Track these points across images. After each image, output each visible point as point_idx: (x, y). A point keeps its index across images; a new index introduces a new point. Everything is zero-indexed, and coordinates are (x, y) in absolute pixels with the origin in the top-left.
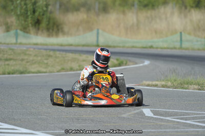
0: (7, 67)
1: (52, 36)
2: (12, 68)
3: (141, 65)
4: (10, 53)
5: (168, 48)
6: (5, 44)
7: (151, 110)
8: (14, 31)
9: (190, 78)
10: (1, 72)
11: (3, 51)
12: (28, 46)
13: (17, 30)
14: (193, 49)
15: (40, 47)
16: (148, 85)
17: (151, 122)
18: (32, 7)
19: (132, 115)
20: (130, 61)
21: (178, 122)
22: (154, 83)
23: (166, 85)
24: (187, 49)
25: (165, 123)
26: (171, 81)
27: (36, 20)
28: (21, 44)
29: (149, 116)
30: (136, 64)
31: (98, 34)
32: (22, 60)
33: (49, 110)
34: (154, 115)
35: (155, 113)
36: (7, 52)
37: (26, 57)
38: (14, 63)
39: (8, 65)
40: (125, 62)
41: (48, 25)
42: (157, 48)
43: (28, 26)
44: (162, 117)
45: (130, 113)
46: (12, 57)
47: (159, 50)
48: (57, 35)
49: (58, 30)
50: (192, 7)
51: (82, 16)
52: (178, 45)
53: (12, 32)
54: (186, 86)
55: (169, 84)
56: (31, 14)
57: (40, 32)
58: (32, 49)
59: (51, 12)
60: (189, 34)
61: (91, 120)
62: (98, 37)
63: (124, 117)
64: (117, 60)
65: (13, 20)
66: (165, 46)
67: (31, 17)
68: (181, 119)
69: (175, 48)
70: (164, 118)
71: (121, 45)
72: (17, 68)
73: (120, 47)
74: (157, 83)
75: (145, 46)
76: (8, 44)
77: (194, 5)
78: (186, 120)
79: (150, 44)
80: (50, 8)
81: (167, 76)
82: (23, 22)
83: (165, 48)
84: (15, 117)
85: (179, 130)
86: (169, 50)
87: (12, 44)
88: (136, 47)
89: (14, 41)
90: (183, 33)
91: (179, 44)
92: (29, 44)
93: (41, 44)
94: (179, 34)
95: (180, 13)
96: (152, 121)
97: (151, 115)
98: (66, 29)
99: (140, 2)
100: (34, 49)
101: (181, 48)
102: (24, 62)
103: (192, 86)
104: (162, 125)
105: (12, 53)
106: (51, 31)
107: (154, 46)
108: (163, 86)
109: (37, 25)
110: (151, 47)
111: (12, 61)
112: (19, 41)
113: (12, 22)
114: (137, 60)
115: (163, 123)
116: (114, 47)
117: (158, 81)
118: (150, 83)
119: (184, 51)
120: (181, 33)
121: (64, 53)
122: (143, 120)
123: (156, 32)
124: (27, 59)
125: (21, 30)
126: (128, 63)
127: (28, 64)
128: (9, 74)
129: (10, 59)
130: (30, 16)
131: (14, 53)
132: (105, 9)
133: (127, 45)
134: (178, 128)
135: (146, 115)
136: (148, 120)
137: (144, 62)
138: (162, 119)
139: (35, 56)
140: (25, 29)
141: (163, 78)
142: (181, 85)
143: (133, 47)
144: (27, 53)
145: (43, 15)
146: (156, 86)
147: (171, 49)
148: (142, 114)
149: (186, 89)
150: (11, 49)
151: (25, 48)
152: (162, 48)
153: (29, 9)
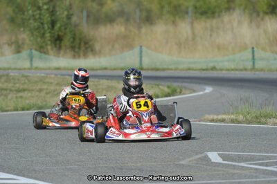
0: (20, 100)
1: (79, 57)
2: (27, 101)
3: (201, 93)
4: (23, 82)
5: (236, 70)
6: (15, 69)
7: (219, 154)
8: (28, 52)
9: (268, 110)
10: (12, 108)
11: (13, 79)
12: (48, 71)
13: (31, 49)
14: (270, 70)
15: (64, 72)
16: (212, 121)
17: (219, 171)
18: (49, 19)
19: (194, 162)
20: (186, 88)
21: (256, 169)
22: (220, 117)
23: (236, 120)
24: (262, 70)
25: (238, 171)
26: (242, 114)
27: (56, 37)
28: (36, 68)
29: (216, 161)
30: (194, 91)
31: (141, 52)
32: (40, 90)
33: (81, 157)
34: (223, 160)
35: (224, 157)
36: (18, 80)
37: (45, 87)
38: (29, 94)
39: (21, 97)
40: (178, 90)
41: (73, 42)
42: (221, 70)
43: (47, 45)
44: (234, 163)
45: (191, 159)
46: (26, 86)
47: (224, 72)
48: (85, 56)
49: (87, 48)
50: (266, 13)
51: (118, 29)
52: (249, 65)
53: (25, 53)
54: (264, 120)
55: (241, 117)
56: (49, 28)
57: (62, 52)
58: (53, 76)
59: (76, 26)
60: (264, 49)
61: (139, 169)
62: (141, 57)
63: (183, 165)
64: (168, 87)
65: (24, 36)
66: (233, 67)
67: (50, 32)
68: (260, 164)
69: (246, 70)
70: (237, 164)
71: (173, 67)
72: (33, 101)
73: (171, 69)
74: (224, 117)
75: (204, 67)
76: (20, 69)
77: (268, 11)
78: (267, 166)
79: (211, 65)
80: (74, 19)
81: (237, 107)
82: (39, 39)
83: (232, 70)
84: (37, 168)
85: (258, 180)
86: (237, 72)
87: (25, 69)
88: (193, 70)
89: (27, 65)
90: (255, 49)
91: (251, 63)
92: (49, 69)
93: (65, 69)
94: (250, 50)
95: (251, 21)
96: (220, 169)
97: (219, 160)
98: (97, 47)
99: (196, 8)
100: (56, 75)
101: (253, 68)
102: (43, 94)
103: (272, 120)
104: (234, 174)
105: (27, 81)
106: (77, 50)
107: (218, 67)
108: (232, 121)
109: (58, 42)
110: (214, 69)
111: (26, 92)
112: (35, 65)
113: (24, 39)
114: (196, 86)
115: (236, 171)
116: (164, 70)
117: (225, 114)
118: (215, 117)
119: (257, 73)
120: (253, 48)
121: (97, 80)
122: (209, 168)
123: (219, 48)
124: (47, 89)
125: (36, 50)
126: (183, 91)
127: (48, 96)
128: (23, 110)
129: (24, 90)
130: (48, 31)
131: (29, 81)
132: (149, 19)
133: (181, 67)
134: (256, 177)
135: (213, 161)
136: (216, 168)
137: (205, 89)
138: (234, 166)
139: (57, 84)
140: (42, 49)
141: (231, 111)
142: (257, 118)
143: (189, 69)
144: (47, 80)
145: (66, 29)
146: (223, 121)
147: (241, 70)
148: (207, 159)
149: (263, 124)
150: (23, 76)
151: (43, 75)
152: (228, 70)
153: (45, 21)
